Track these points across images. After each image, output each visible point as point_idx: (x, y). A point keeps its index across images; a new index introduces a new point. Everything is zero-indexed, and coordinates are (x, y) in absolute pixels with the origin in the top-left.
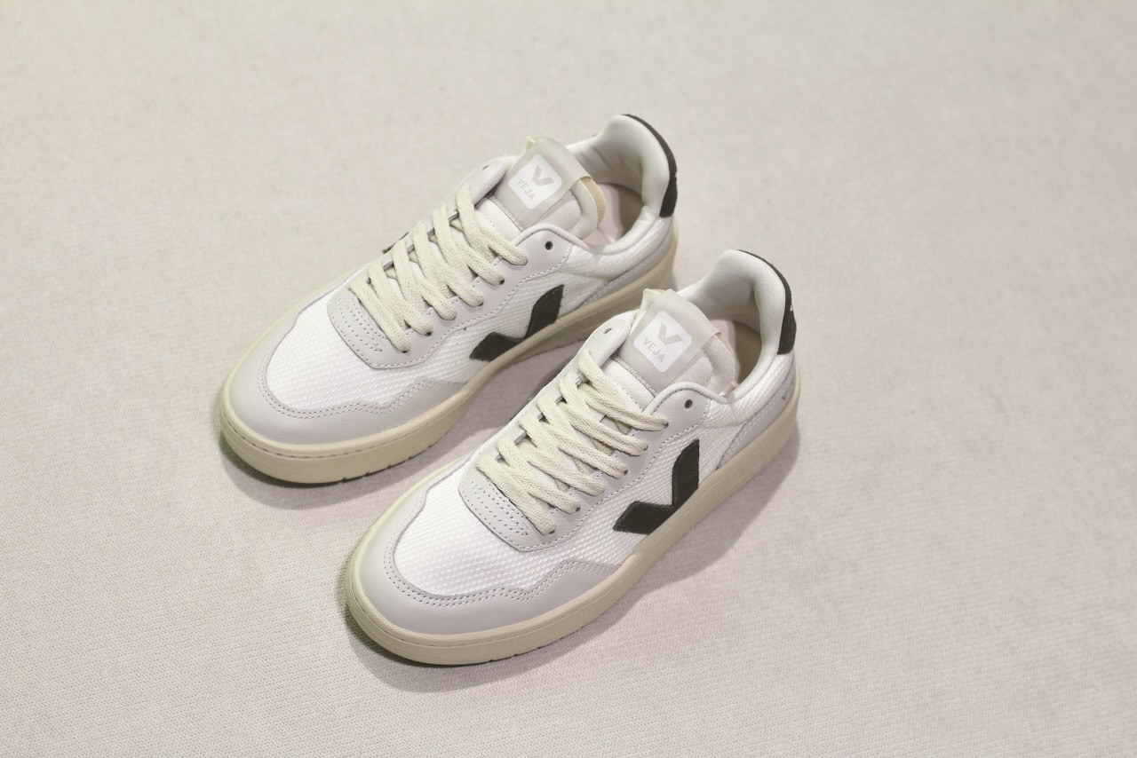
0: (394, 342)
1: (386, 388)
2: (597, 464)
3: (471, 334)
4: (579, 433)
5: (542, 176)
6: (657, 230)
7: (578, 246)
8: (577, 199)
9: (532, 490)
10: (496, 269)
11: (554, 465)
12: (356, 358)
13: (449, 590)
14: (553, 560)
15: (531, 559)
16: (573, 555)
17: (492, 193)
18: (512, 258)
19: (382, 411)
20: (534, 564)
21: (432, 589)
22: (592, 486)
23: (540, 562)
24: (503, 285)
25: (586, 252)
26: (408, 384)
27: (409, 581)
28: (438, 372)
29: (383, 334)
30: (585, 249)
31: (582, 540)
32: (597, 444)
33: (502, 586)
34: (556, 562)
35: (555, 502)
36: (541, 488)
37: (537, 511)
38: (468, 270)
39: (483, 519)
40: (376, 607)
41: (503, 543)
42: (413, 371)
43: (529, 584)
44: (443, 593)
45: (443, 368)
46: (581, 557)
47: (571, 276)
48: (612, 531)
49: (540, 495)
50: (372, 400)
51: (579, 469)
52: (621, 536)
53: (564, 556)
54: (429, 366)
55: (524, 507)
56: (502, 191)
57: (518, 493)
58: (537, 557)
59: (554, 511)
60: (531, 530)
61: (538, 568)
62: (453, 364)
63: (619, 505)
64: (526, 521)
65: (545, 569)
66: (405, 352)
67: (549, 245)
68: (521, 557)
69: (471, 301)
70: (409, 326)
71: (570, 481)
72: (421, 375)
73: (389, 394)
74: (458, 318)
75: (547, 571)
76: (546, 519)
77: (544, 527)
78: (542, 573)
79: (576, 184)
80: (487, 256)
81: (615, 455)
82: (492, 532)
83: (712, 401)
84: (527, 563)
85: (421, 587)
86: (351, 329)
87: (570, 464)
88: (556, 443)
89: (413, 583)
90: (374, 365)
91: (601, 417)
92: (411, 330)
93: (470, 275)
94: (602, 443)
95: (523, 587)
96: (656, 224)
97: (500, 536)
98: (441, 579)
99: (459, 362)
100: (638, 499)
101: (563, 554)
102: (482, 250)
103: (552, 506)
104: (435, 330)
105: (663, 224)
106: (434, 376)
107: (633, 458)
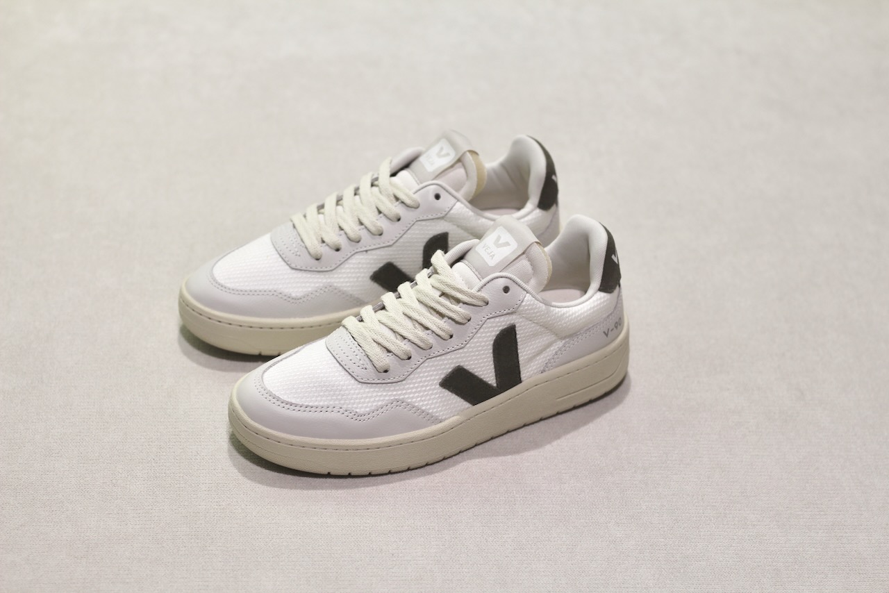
0: (310, 250)
1: (300, 285)
2: (429, 325)
3: (371, 257)
4: (421, 304)
5: (444, 152)
6: (534, 217)
7: (462, 203)
8: (465, 168)
9: (375, 337)
10: (397, 209)
11: (396, 322)
12: (280, 259)
13: (298, 400)
14: (385, 396)
15: (367, 390)
16: (402, 397)
17: (406, 166)
18: (408, 201)
19: (293, 301)
20: (370, 395)
21: (285, 397)
22: (422, 340)
23: (375, 394)
24: (400, 222)
25: (467, 210)
26: (317, 285)
27: (269, 389)
28: (343, 282)
29: (303, 245)
30: (467, 208)
31: (412, 386)
32: (431, 311)
33: (340, 406)
34: (387, 398)
35: (392, 348)
36: (382, 336)
37: (376, 352)
38: (376, 210)
39: (335, 355)
40: (241, 406)
41: (346, 373)
42: (322, 276)
43: (363, 410)
44: (293, 401)
45: (347, 280)
46: (410, 400)
47: (455, 227)
48: (438, 386)
49: (381, 340)
50: (287, 291)
51: (415, 327)
52: (446, 394)
53: (395, 395)
54: (336, 276)
55: (366, 347)
56: (414, 165)
57: (365, 338)
58: (372, 390)
59: (390, 354)
60: (369, 366)
61: (372, 399)
62: (355, 279)
63: (445, 366)
64: (367, 359)
65: (378, 401)
66: (317, 259)
67: (437, 197)
68: (359, 386)
69: (373, 229)
70: (323, 242)
71: (405, 334)
72: (329, 280)
73: (301, 290)
74: (362, 241)
75: (380, 403)
76: (384, 360)
77: (379, 364)
78: (374, 404)
79: (464, 154)
80: (391, 201)
81: (444, 320)
82: (340, 364)
83: (528, 295)
84: (364, 393)
85: (277, 394)
86: (286, 246)
87: (409, 324)
88: (402, 309)
89: (271, 390)
90: (293, 266)
91: (439, 293)
92: (324, 244)
93: (376, 212)
94: (435, 310)
95: (358, 410)
96: (534, 212)
97: (345, 367)
98: (294, 391)
99: (360, 279)
100: (462, 364)
101: (395, 393)
102: (388, 196)
103: (389, 351)
104: (343, 247)
105: (540, 214)
106: (339, 285)
107: (458, 326)
